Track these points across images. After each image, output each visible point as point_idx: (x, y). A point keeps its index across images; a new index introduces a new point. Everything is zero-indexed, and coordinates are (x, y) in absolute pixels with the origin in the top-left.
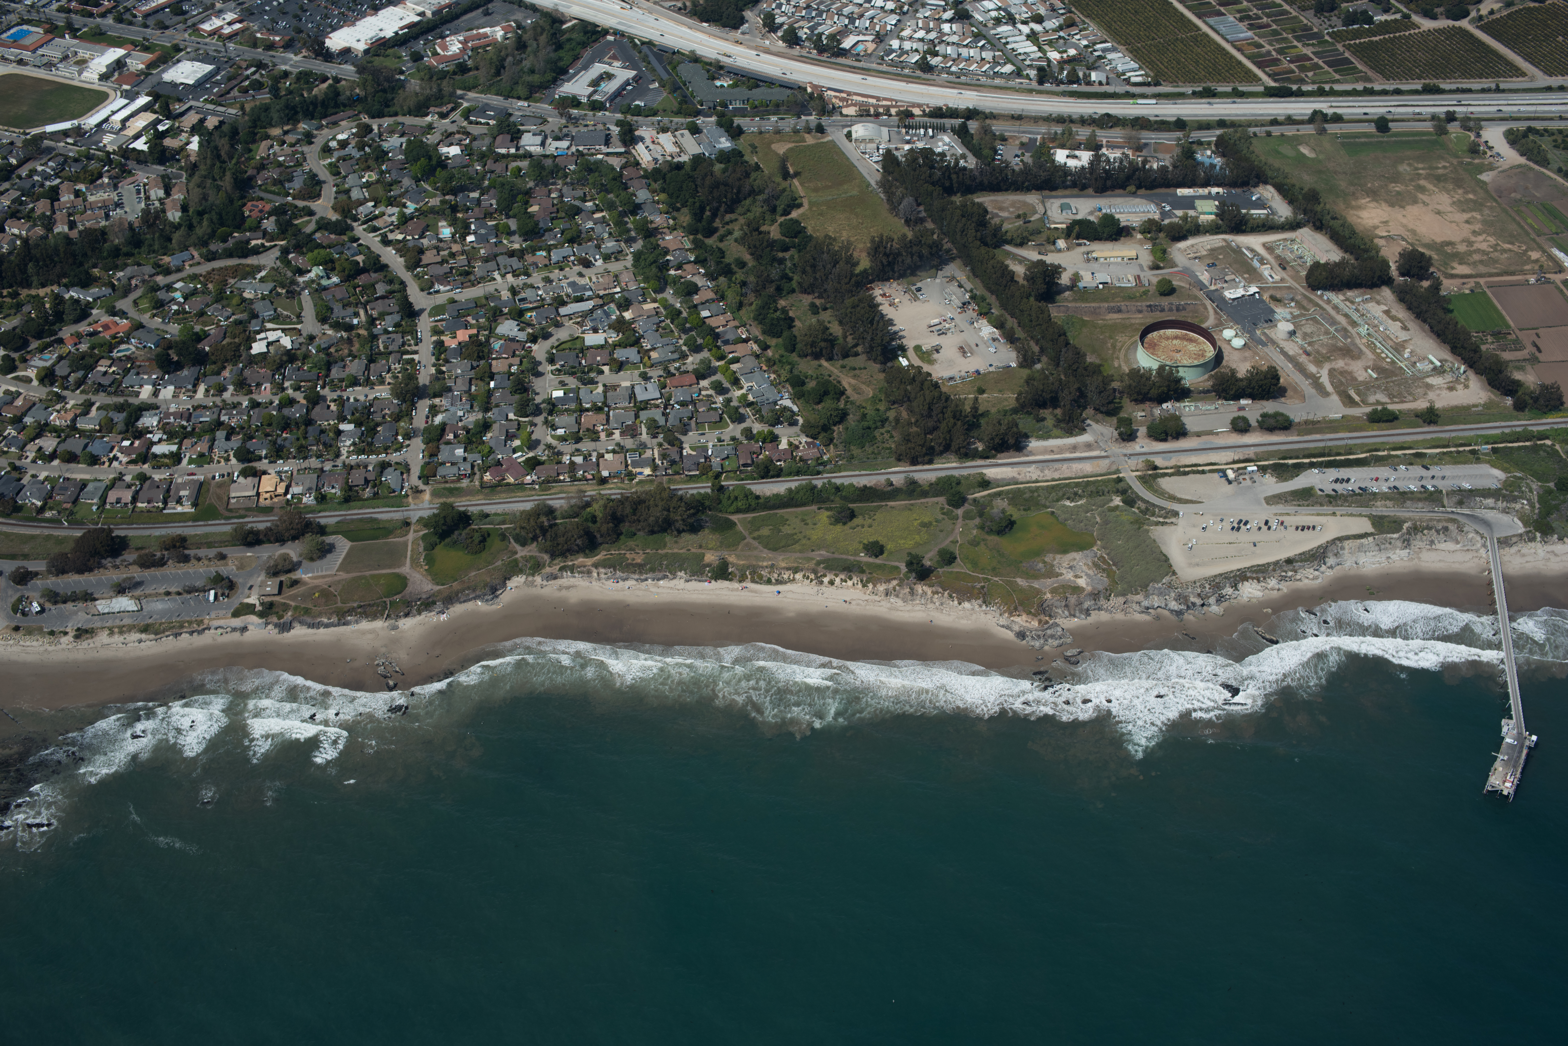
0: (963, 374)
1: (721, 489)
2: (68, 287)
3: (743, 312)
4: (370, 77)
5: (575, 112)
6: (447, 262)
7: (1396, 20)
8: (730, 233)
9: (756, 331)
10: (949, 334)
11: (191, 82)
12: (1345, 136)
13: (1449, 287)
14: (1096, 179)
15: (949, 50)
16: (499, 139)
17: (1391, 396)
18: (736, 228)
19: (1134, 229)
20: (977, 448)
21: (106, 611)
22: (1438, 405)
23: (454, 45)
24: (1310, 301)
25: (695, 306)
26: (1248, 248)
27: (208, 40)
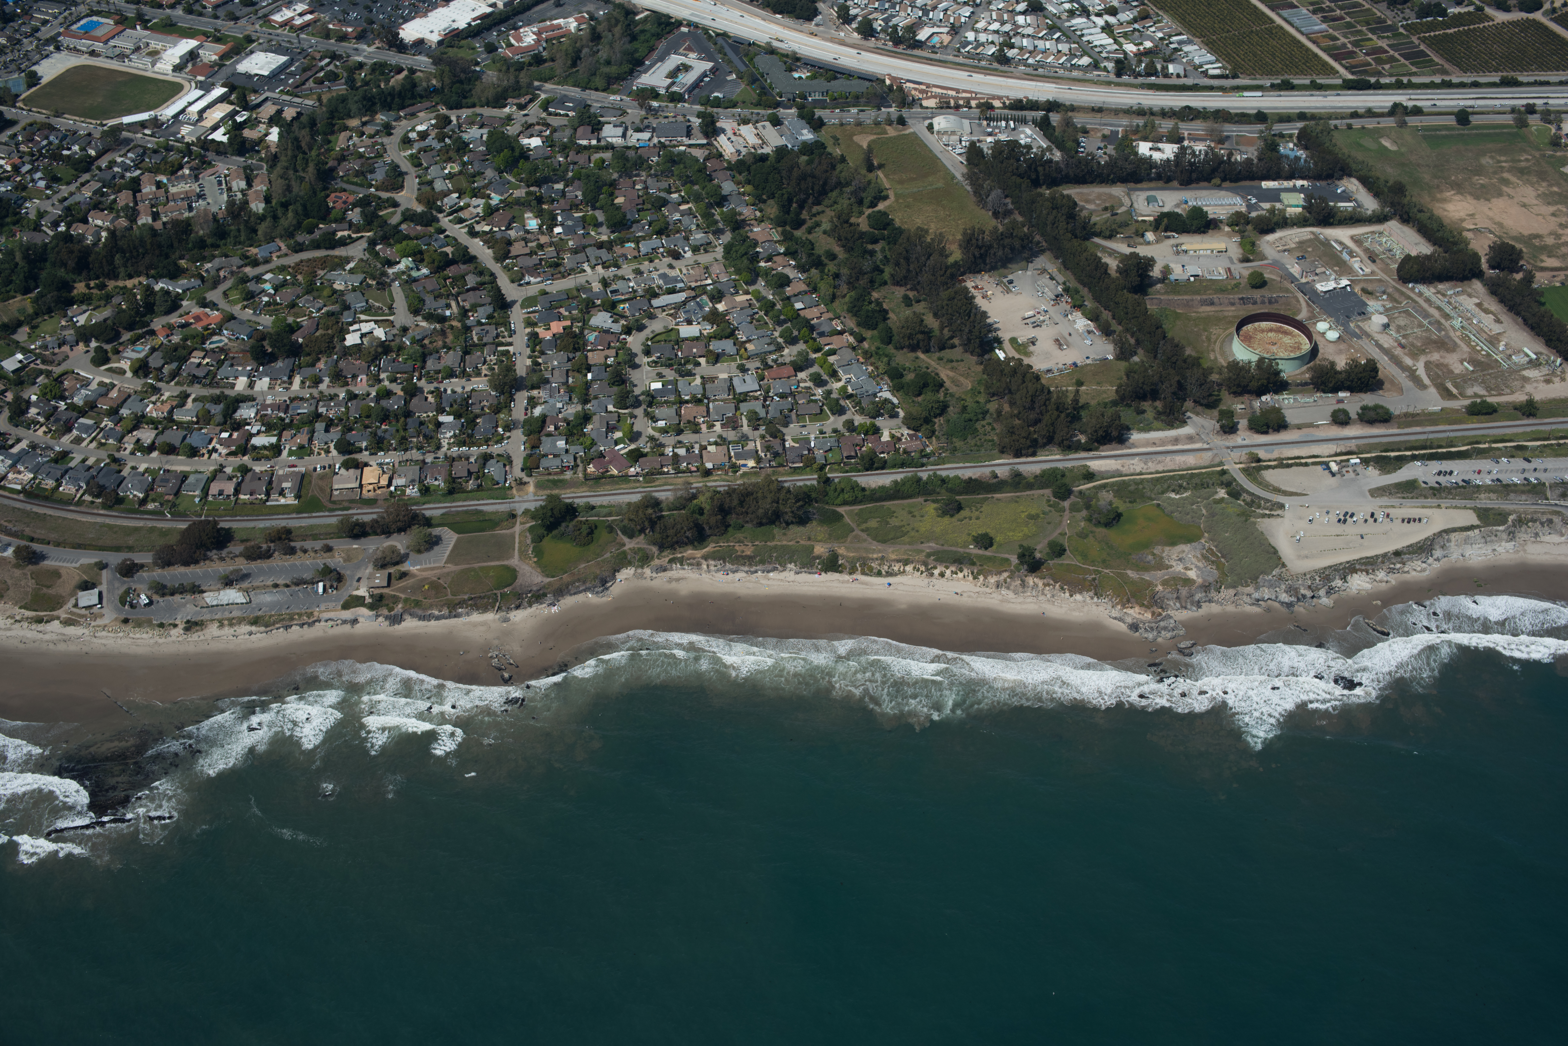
0: (1060, 366)
1: (828, 481)
2: (157, 278)
3: (837, 303)
4: (447, 68)
5: (655, 104)
6: (536, 254)
7: (1469, 13)
8: (818, 225)
9: (851, 323)
10: (1044, 327)
11: (266, 73)
12: (1425, 129)
13: (1541, 279)
14: (1182, 172)
15: (1025, 42)
16: (580, 130)
17: (1489, 389)
18: (824, 220)
19: (1221, 221)
20: (1079, 441)
21: (215, 603)
22: (1537, 397)
23: (529, 37)
24: (1402, 293)
25: (788, 298)
26: (1337, 241)
27: (279, 31)
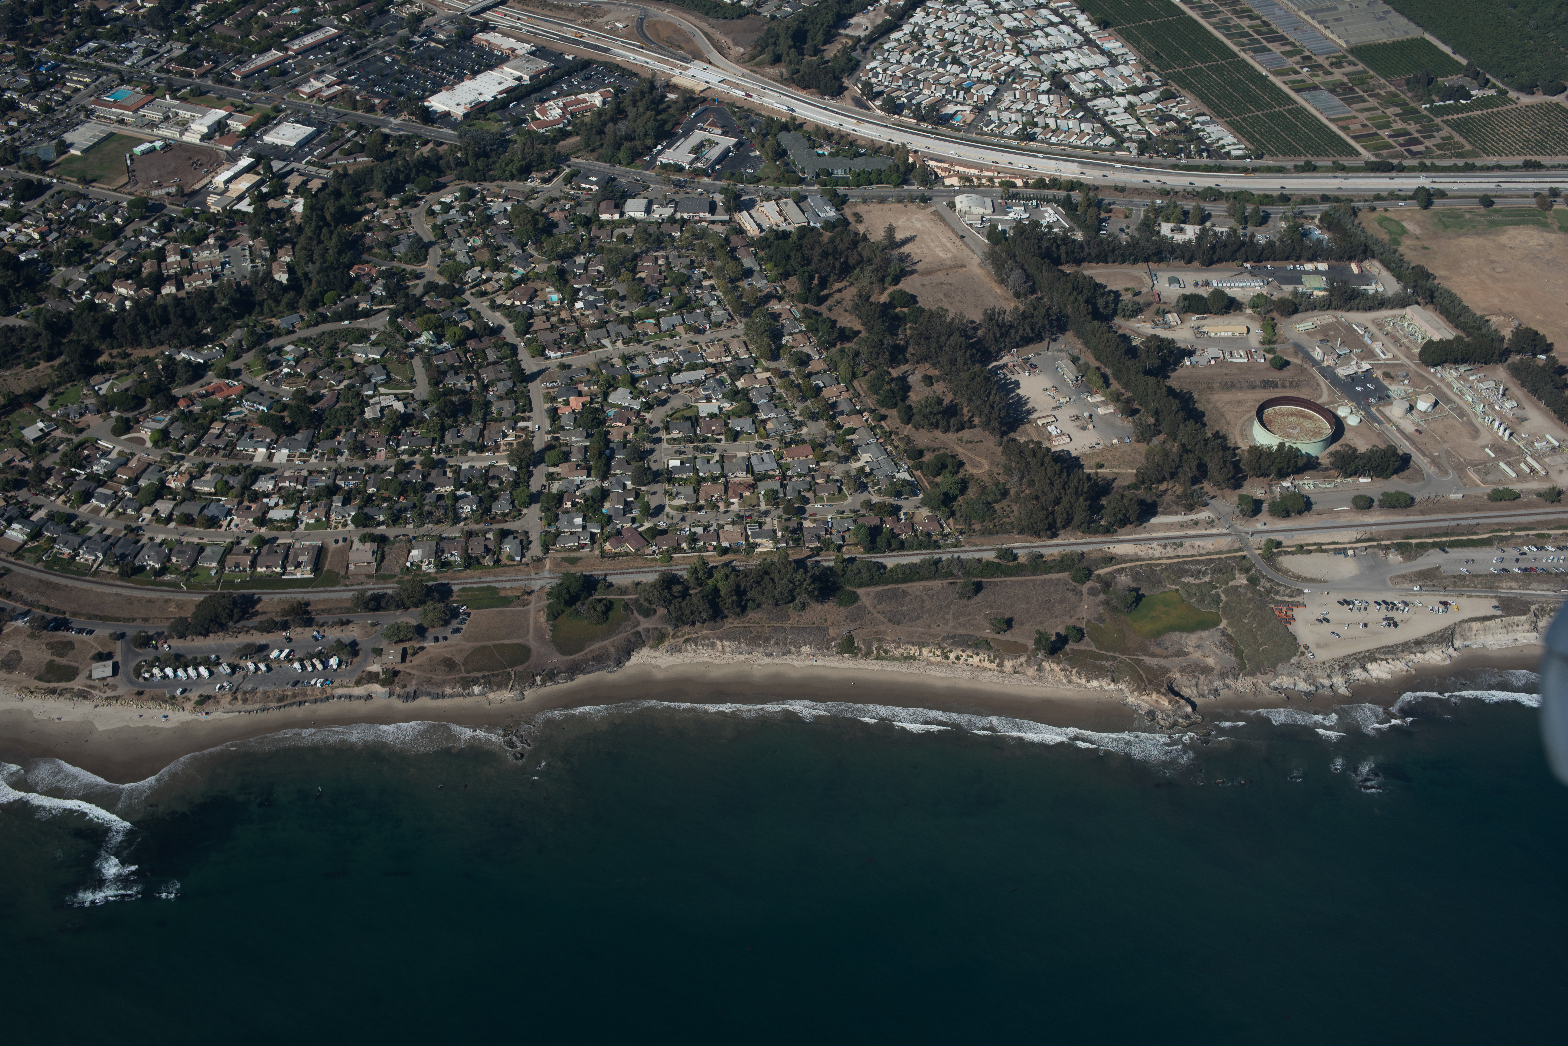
0: (1083, 447)
1: (845, 562)
2: (180, 348)
3: (857, 382)
4: (473, 141)
5: (678, 179)
6: (557, 329)
7: (1492, 96)
8: (839, 302)
9: (870, 402)
11: (293, 144)
12: (1452, 212)
14: (1203, 252)
15: (1048, 121)
16: (603, 205)
18: (845, 297)
19: (1243, 303)
20: (1099, 523)
22: (1561, 485)
23: (554, 110)
24: (1424, 377)
25: (809, 376)
26: (1360, 325)
27: (307, 102)
